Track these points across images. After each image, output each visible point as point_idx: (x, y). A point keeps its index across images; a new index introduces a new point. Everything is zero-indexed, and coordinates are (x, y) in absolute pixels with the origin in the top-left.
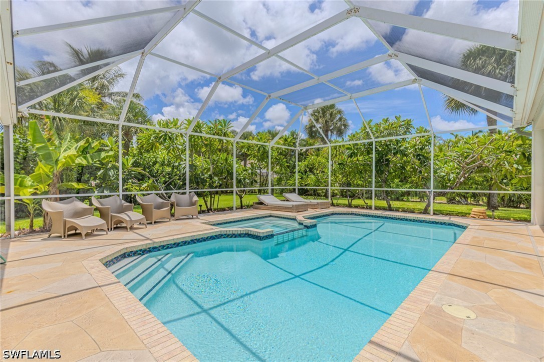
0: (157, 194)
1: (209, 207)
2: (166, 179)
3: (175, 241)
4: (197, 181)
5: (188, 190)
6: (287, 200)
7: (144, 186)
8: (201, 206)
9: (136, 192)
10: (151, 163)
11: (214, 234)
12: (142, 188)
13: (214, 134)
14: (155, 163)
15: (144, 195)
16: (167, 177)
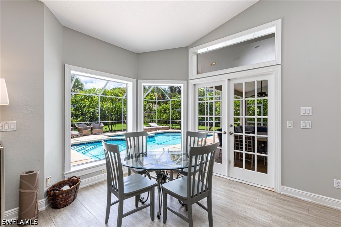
0: (85, 123)
1: (110, 129)
2: (90, 115)
3: (91, 141)
4: (104, 117)
5: (99, 122)
6: (150, 126)
7: (79, 120)
8: (106, 129)
9: (75, 123)
10: (82, 107)
11: (108, 139)
12: (78, 121)
13: (113, 96)
14: (85, 106)
15: (78, 124)
16: (91, 114)
